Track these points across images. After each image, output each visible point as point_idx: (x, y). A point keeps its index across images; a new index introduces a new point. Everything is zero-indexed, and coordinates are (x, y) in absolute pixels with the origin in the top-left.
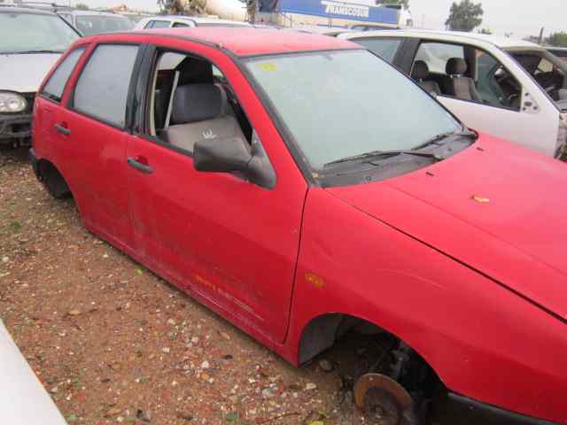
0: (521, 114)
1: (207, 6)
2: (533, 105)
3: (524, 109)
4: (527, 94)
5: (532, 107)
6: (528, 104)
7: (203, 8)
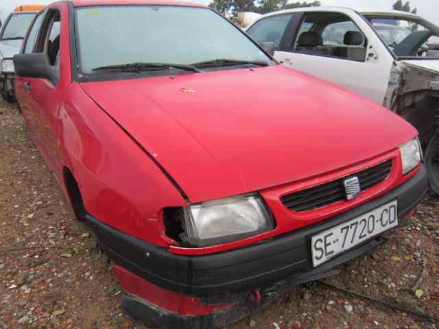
0: (366, 63)
1: (244, 22)
2: (375, 56)
3: (368, 59)
4: (371, 47)
5: (373, 57)
6: (371, 55)
7: (240, 24)
